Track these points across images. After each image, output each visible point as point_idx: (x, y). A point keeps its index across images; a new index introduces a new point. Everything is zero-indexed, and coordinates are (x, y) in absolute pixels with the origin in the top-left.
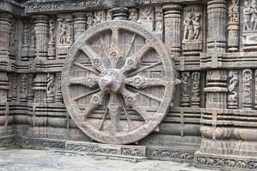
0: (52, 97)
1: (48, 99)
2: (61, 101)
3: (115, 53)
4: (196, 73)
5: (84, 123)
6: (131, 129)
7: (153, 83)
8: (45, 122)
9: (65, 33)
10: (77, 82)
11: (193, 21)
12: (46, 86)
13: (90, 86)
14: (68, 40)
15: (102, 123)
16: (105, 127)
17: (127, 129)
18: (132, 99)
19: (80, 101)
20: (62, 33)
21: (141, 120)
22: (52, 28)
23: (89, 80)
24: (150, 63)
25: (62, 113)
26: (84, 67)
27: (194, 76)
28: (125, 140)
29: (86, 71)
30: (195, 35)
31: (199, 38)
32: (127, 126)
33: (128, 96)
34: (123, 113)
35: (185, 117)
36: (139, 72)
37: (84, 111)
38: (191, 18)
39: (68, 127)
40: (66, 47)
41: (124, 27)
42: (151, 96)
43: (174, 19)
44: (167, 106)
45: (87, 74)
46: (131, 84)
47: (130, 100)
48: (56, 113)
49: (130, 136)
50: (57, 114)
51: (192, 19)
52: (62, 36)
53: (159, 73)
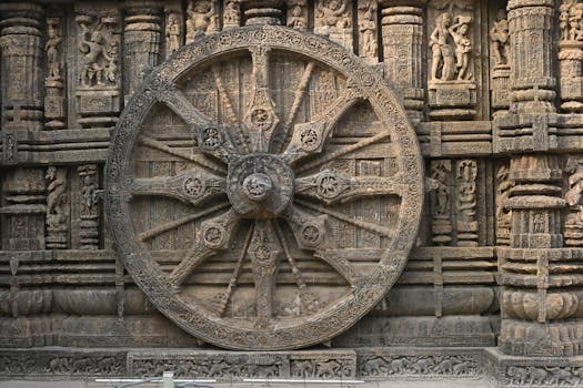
0: (63, 231)
1: (52, 238)
2: (94, 244)
3: (263, 111)
4: (468, 162)
5: (179, 299)
6: (310, 307)
7: (369, 189)
8: (48, 303)
9: (99, 57)
10: (154, 191)
11: (453, 34)
12: (45, 202)
13: (194, 202)
14: (112, 76)
15: (227, 296)
16: (235, 307)
17: (296, 310)
18: (316, 230)
19: (158, 240)
20: (90, 56)
21: (341, 283)
22: (57, 40)
23: (192, 184)
24: (356, 139)
25: (100, 276)
26: (170, 150)
27: (462, 169)
28: (299, 338)
29: (173, 159)
30: (459, 68)
31: (468, 75)
32: (298, 301)
33: (305, 225)
34: (285, 267)
35: (444, 269)
36: (328, 162)
37: (176, 268)
38: (447, 27)
39: (120, 313)
40: (106, 93)
41: (287, 45)
42: (359, 221)
43: (410, 29)
44: (409, 245)
45: (178, 167)
46: (312, 193)
47: (310, 233)
48: (83, 276)
49: (312, 326)
50: (84, 278)
51: (450, 30)
52: (91, 63)
53: (377, 163)
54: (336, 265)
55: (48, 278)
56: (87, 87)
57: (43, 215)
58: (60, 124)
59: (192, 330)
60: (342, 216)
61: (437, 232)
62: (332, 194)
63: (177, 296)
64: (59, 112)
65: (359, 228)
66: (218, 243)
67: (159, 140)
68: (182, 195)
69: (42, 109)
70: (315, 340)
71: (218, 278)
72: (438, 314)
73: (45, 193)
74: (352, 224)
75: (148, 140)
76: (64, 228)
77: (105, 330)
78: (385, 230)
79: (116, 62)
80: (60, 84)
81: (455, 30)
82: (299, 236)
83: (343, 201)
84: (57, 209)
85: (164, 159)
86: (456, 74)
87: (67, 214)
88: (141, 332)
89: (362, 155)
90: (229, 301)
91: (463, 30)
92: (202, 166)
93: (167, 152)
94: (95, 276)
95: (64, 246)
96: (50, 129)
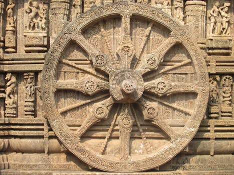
54: (164, 128)
55: (6, 133)
56: (30, 31)
57: (4, 99)
58: (13, 50)
59: (87, 161)
60: (166, 103)
61: (212, 112)
62: (163, 91)
63: (80, 143)
64: (13, 44)
65: (174, 109)
66: (102, 116)
67: (70, 60)
68: (84, 90)
69: (4, 42)
70: (152, 166)
71: (100, 134)
72: (212, 153)
73: (5, 87)
74: (171, 107)
75: (64, 61)
76: (15, 106)
77: (37, 160)
78: (187, 110)
79: (45, 18)
80: (13, 29)
81: (222, 9)
82: (145, 112)
83: (168, 95)
84: (11, 96)
85: (73, 71)
86: (222, 32)
87: (16, 98)
88: (57, 162)
89: (177, 71)
90: (106, 147)
91: (226, 9)
92: (94, 75)
93: (75, 67)
94: (33, 132)
95: (15, 116)
96: (8, 52)
